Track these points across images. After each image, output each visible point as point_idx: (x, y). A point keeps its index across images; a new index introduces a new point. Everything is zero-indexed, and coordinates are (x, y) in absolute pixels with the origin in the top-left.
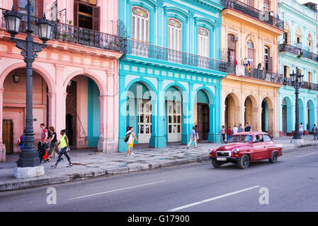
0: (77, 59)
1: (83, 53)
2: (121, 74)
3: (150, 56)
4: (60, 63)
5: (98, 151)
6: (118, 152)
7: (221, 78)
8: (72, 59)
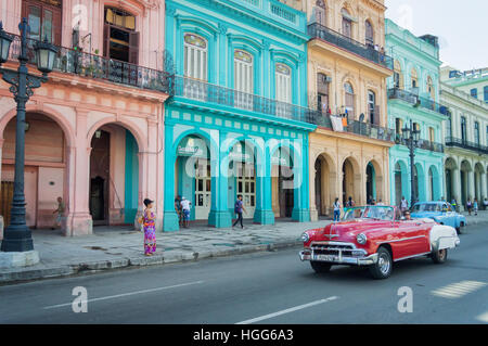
0: (107, 102)
1: (113, 94)
2: (169, 124)
3: (209, 99)
4: (83, 106)
5: (134, 229)
6: (163, 231)
7: (309, 132)
8: (99, 101)
